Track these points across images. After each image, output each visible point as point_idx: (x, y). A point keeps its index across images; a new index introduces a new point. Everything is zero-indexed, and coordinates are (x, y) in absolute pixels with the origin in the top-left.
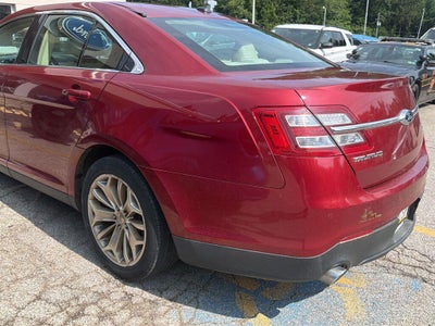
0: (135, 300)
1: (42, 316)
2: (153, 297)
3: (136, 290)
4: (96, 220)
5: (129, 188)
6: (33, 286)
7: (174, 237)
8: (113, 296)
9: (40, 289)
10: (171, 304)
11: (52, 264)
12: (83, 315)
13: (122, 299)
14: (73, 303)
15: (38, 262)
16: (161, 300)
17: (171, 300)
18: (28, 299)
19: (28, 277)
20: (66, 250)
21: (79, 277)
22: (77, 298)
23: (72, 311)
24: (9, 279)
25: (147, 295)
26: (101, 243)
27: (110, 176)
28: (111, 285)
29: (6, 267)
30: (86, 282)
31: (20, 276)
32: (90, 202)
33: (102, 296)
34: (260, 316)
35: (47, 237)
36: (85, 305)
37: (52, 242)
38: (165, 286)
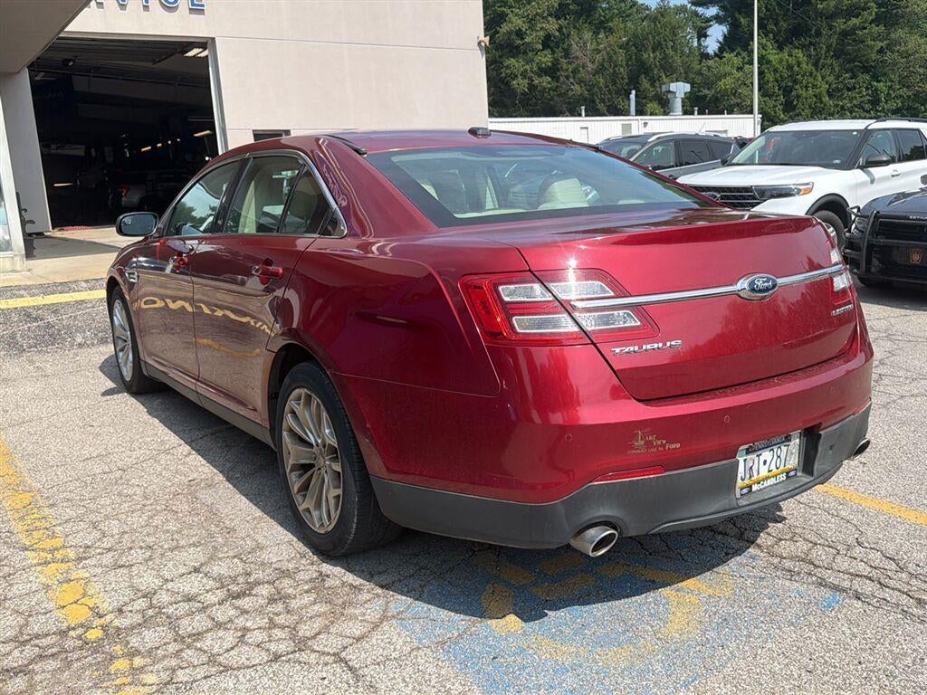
0: (329, 583)
1: (194, 591)
2: (358, 581)
3: (338, 570)
4: (291, 462)
5: (322, 407)
6: (194, 556)
7: (372, 478)
8: (301, 576)
9: (203, 560)
10: (379, 591)
11: (231, 530)
12: (250, 595)
13: (311, 580)
14: (241, 580)
15: (213, 528)
16: (368, 585)
17: (382, 587)
18: (182, 570)
19: (194, 545)
20: (258, 513)
21: (262, 548)
22: (249, 574)
23: (235, 588)
24: (166, 546)
25: (350, 578)
26: (298, 499)
27: (303, 391)
28: (303, 561)
29: (168, 531)
30: (271, 556)
31: (182, 543)
32: (285, 433)
33: (285, 574)
34: (512, 618)
35: (238, 496)
36: (258, 583)
37: (243, 502)
38: (381, 568)
